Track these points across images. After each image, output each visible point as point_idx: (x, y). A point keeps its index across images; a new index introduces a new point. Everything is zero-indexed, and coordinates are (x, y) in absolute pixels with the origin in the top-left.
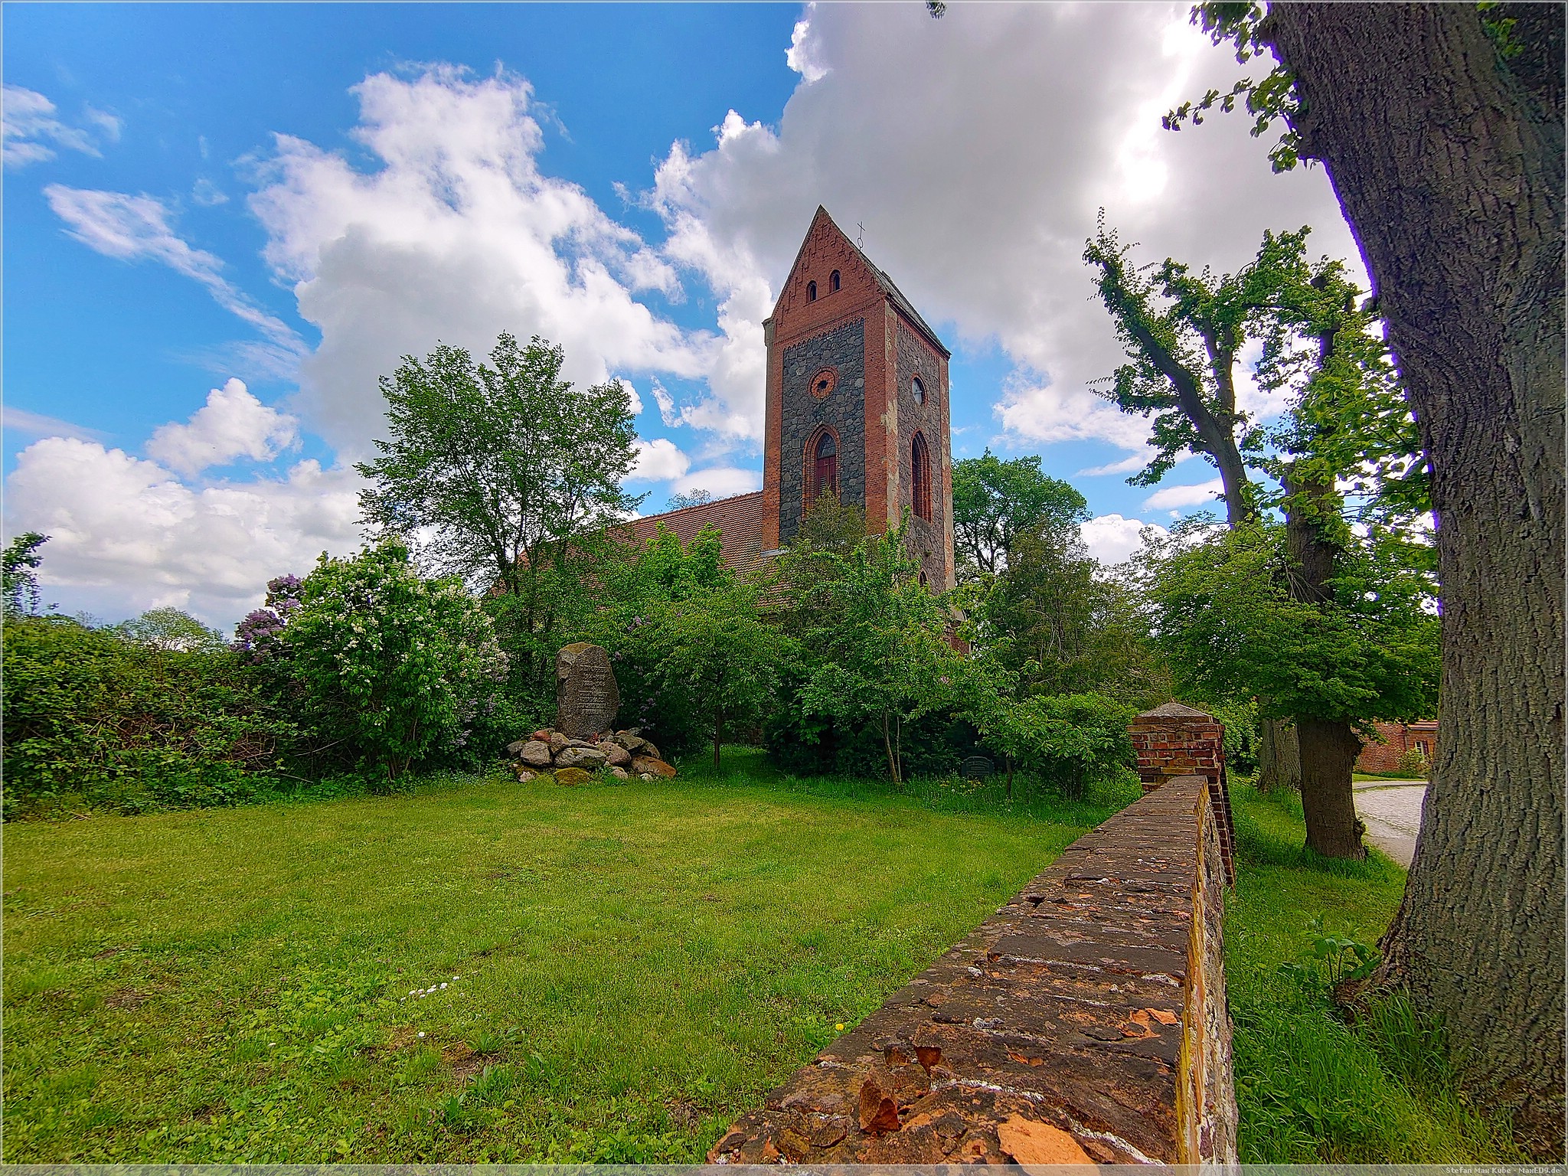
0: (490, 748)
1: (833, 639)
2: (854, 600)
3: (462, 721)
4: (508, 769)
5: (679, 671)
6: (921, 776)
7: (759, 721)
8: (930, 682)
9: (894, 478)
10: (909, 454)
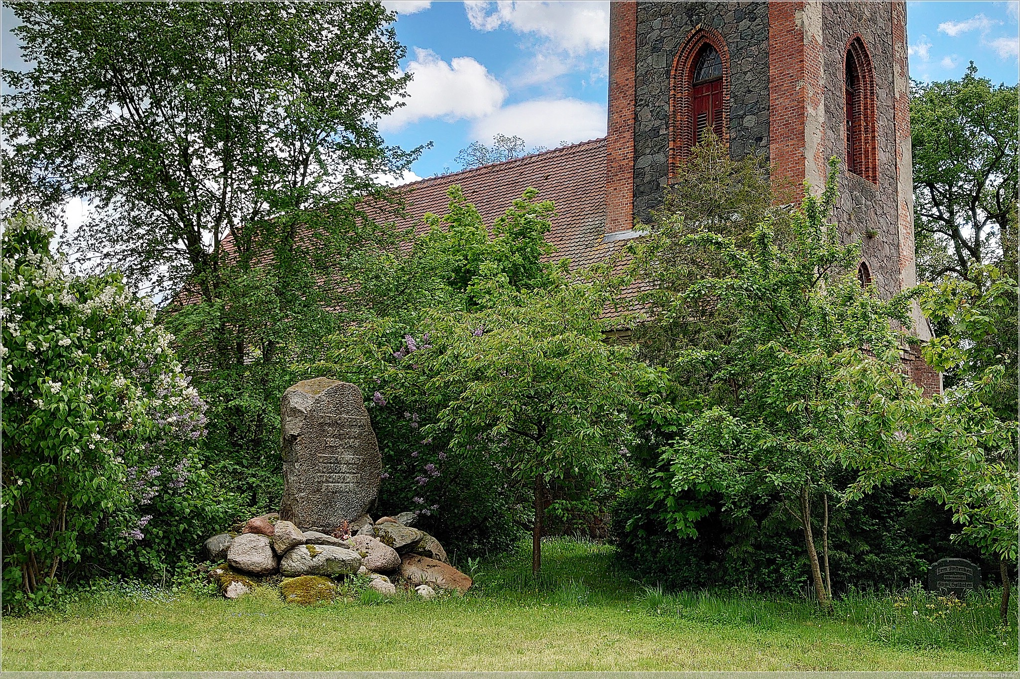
0: (180, 545)
1: (719, 369)
2: (754, 309)
3: (137, 501)
4: (208, 578)
5: (477, 421)
6: (864, 589)
7: (602, 500)
8: (876, 440)
9: (816, 114)
10: (841, 75)
